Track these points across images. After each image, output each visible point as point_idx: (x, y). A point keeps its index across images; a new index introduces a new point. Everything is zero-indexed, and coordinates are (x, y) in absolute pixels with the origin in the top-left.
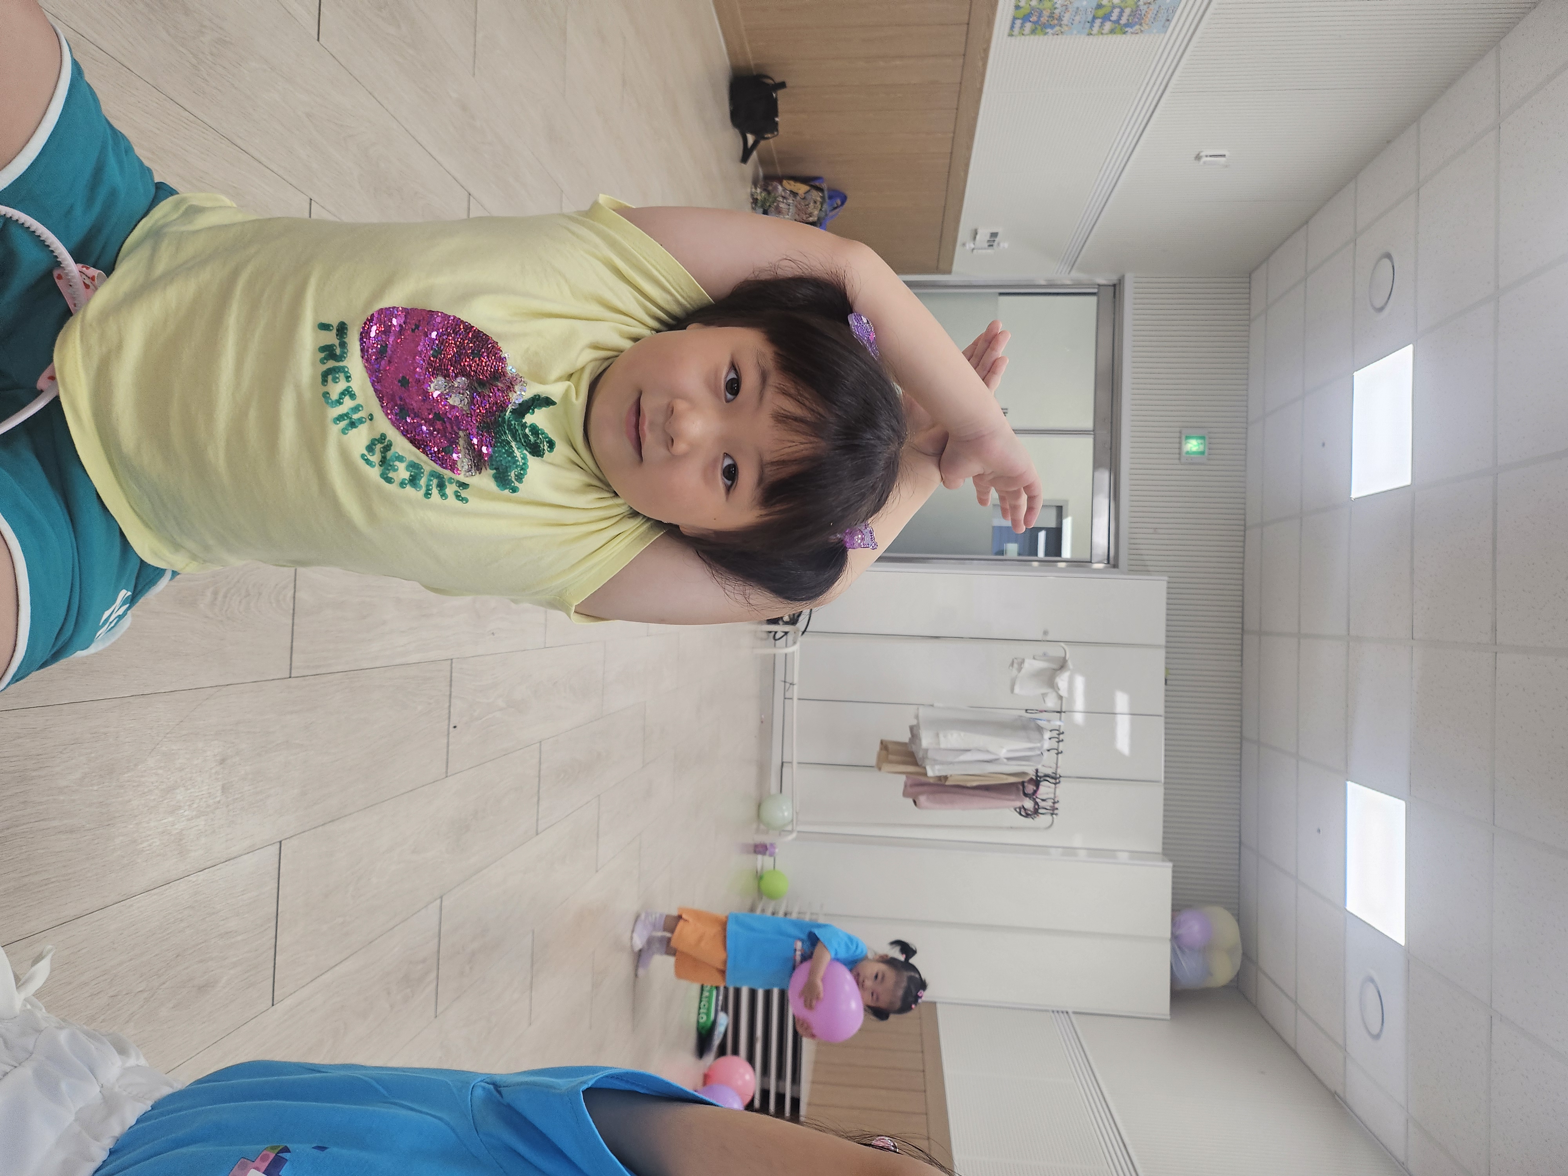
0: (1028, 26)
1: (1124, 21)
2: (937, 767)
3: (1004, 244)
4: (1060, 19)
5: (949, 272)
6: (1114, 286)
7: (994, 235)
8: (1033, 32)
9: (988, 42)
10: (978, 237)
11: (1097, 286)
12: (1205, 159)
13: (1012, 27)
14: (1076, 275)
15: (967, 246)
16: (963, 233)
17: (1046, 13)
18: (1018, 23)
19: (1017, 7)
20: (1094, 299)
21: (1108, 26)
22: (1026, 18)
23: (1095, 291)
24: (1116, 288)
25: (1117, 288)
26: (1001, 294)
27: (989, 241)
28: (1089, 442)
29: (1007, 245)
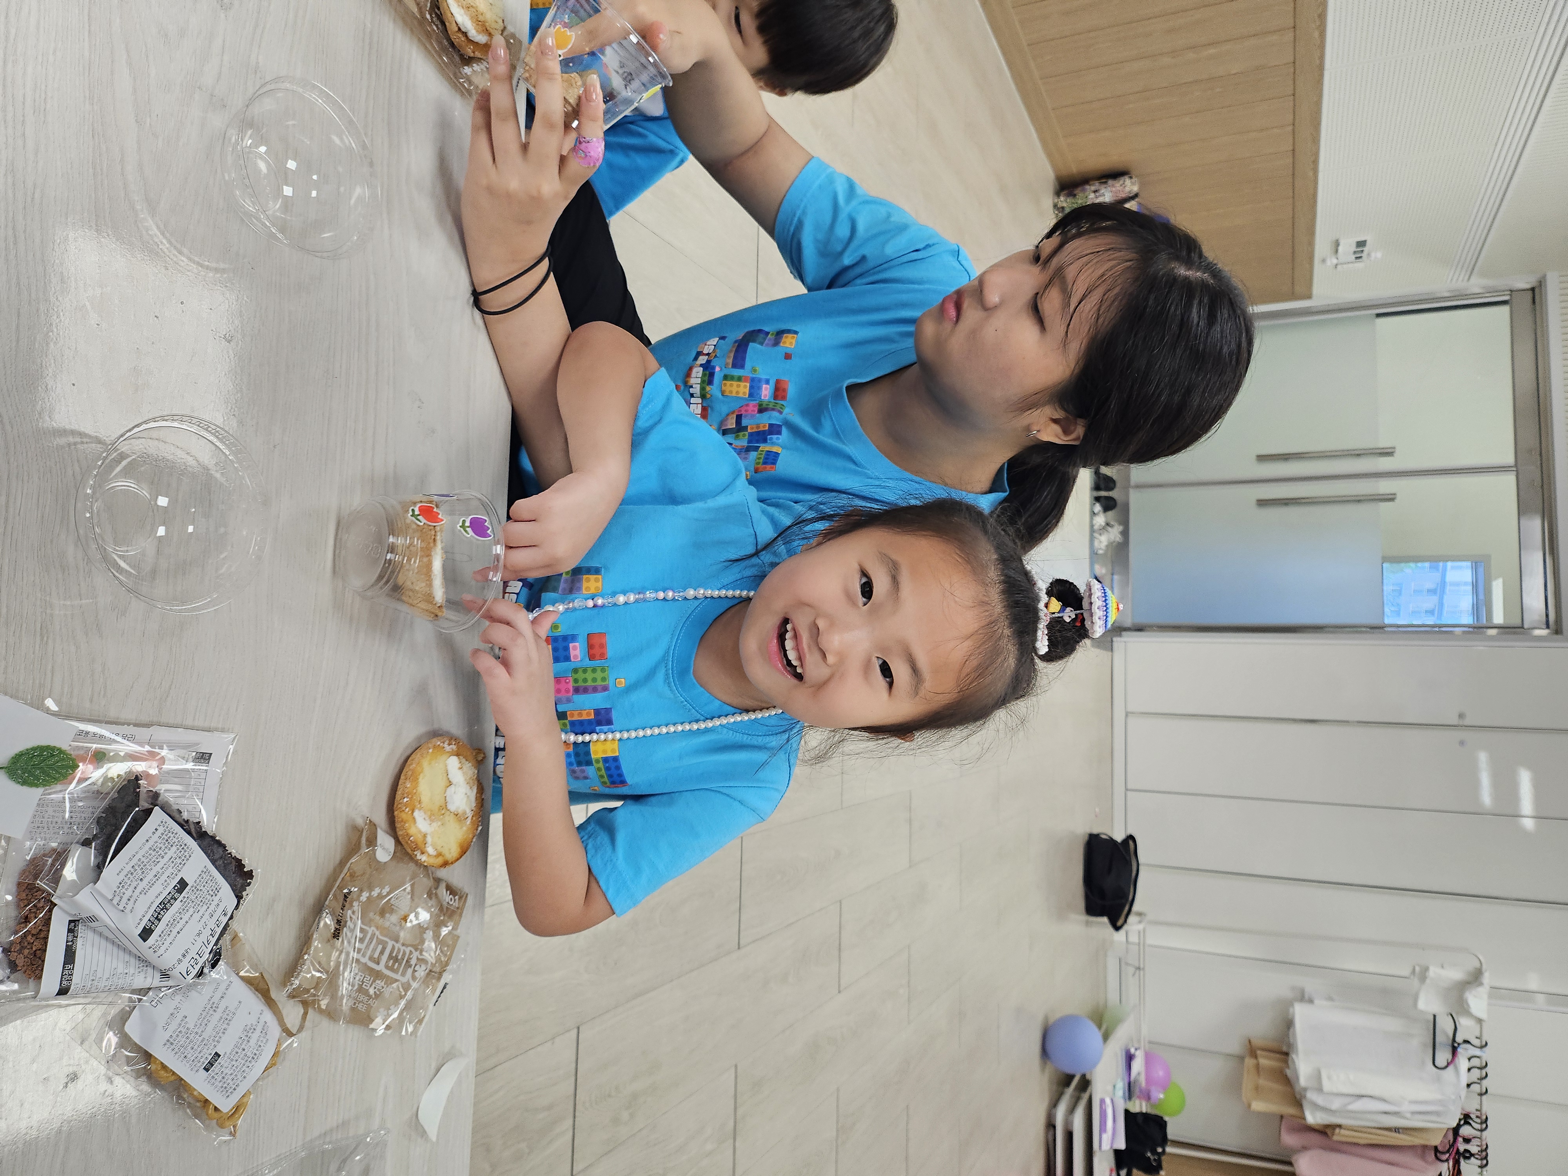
3: (1375, 254)
5: (1309, 297)
6: (1533, 289)
7: (1361, 244)
10: (1340, 249)
11: (1509, 293)
14: (1477, 284)
15: (1329, 263)
16: (1320, 248)
20: (1506, 309)
23: (1507, 298)
24: (1536, 293)
25: (1537, 291)
26: (1379, 315)
27: (1355, 252)
28: (1510, 479)
29: (1379, 255)
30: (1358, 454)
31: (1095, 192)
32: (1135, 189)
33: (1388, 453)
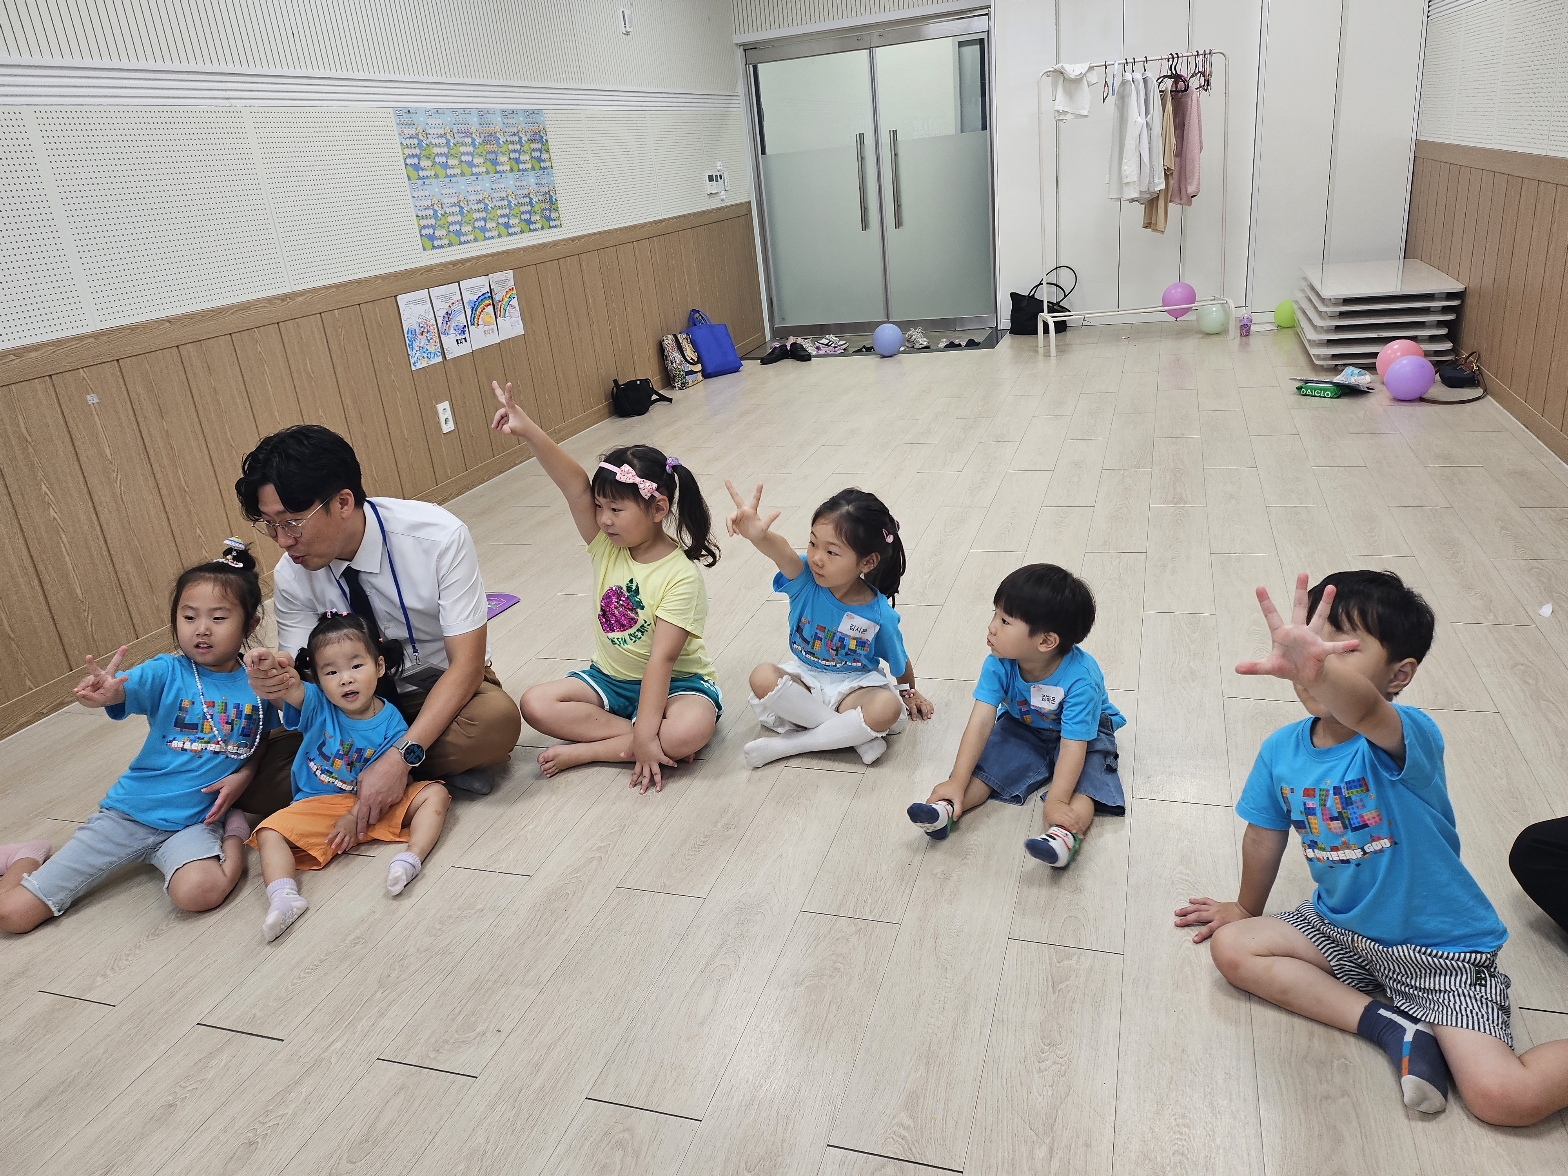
0: (553, 215)
1: (539, 146)
2: (1156, 180)
3: (718, 167)
4: (546, 194)
5: (749, 203)
6: (745, 50)
7: (711, 178)
8: (556, 210)
9: (566, 240)
10: (714, 191)
12: (628, 29)
13: (556, 227)
14: (741, 89)
15: (724, 197)
16: (714, 204)
17: (544, 206)
18: (552, 223)
19: (542, 228)
20: (760, 68)
21: (545, 156)
22: (549, 219)
23: (751, 66)
24: (748, 48)
26: (764, 152)
27: (717, 181)
28: (878, 51)
29: (719, 164)
30: (862, 159)
31: (672, 363)
32: (670, 337)
33: (861, 136)
